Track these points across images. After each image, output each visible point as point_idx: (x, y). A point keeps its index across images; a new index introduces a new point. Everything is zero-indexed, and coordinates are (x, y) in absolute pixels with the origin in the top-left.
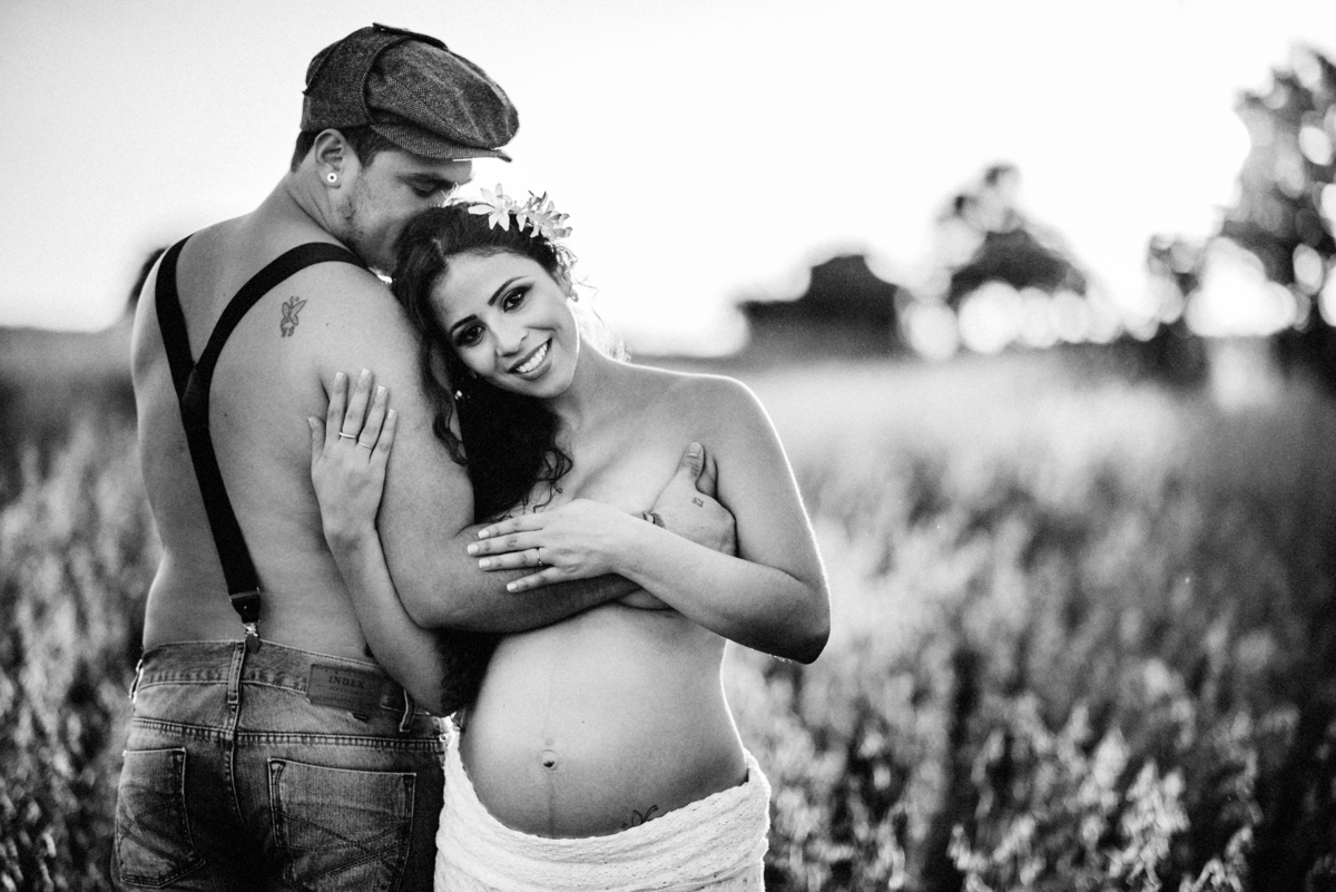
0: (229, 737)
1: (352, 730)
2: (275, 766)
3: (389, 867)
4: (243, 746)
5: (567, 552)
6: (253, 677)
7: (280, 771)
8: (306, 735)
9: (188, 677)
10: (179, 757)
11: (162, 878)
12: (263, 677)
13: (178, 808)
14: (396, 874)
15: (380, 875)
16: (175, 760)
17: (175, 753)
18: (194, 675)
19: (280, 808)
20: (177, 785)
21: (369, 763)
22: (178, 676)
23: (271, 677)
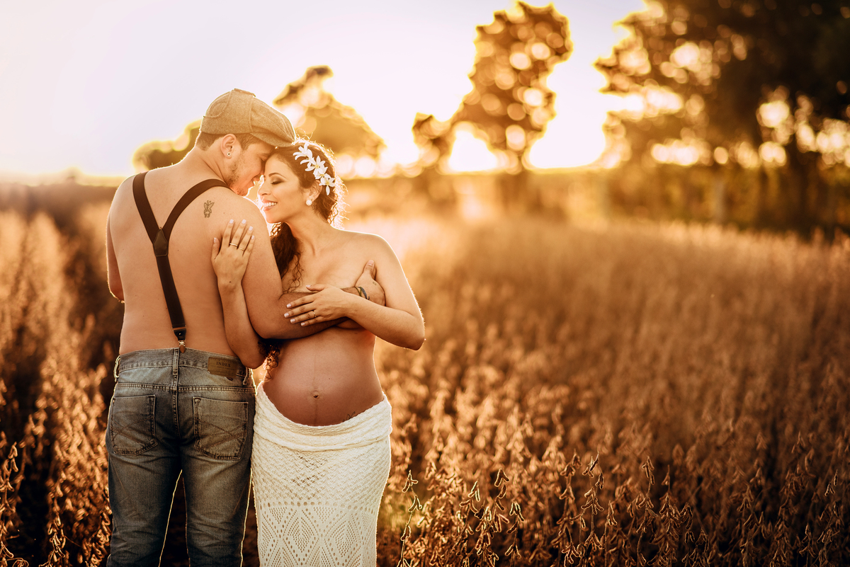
0: (175, 389)
1: (226, 384)
2: (197, 400)
3: (240, 442)
4: (181, 393)
5: (327, 310)
6: (183, 363)
7: (198, 402)
8: (208, 386)
9: (152, 364)
10: (152, 399)
11: (137, 451)
12: (188, 363)
13: (151, 421)
14: (242, 444)
15: (236, 445)
16: (150, 400)
17: (150, 397)
18: (155, 364)
19: (198, 418)
20: (151, 410)
21: (232, 398)
22: (147, 364)
23: (191, 363)
